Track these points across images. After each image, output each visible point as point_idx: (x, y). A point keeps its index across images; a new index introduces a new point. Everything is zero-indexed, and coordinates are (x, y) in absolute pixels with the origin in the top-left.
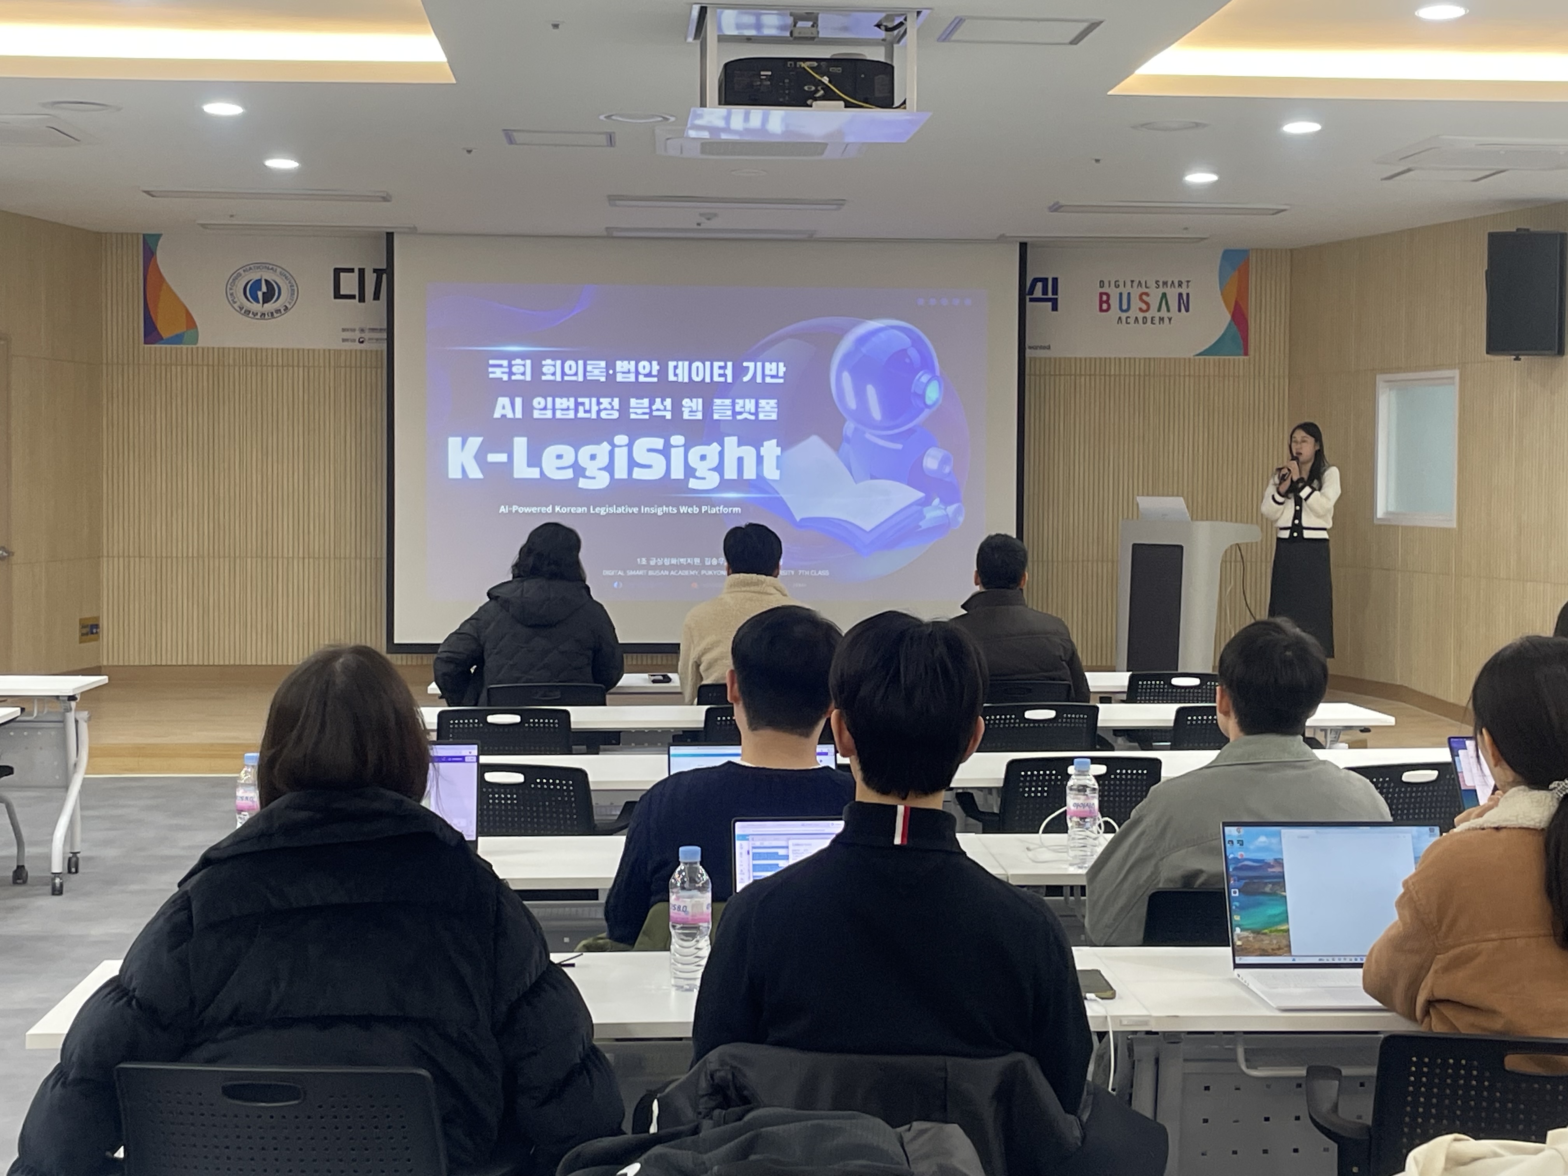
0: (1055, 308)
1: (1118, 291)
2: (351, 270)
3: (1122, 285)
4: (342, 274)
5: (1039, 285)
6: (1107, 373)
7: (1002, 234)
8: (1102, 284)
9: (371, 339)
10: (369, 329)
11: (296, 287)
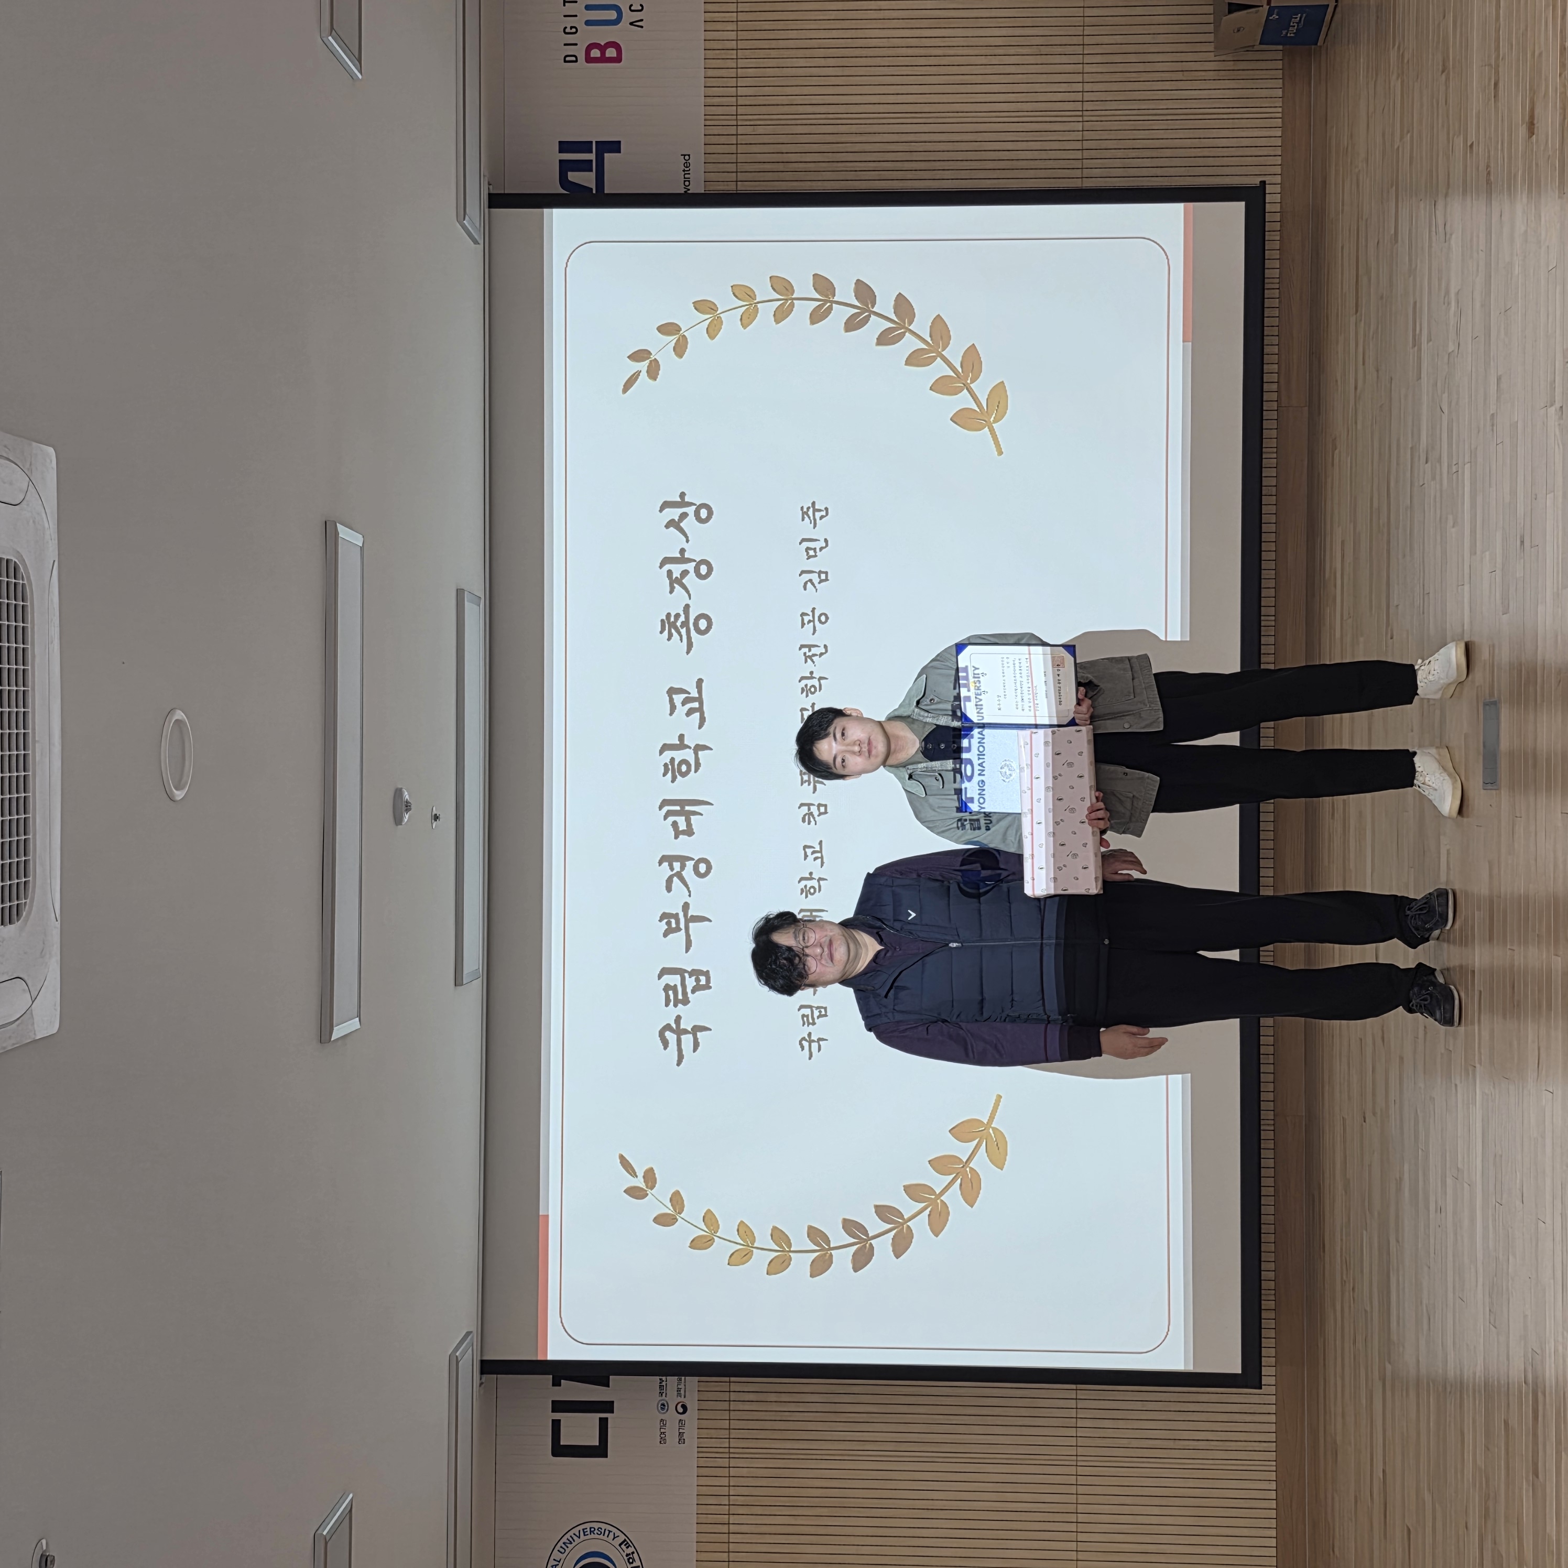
0: (615, 147)
1: (581, 27)
2: (556, 1424)
3: (570, 22)
4: (563, 1442)
5: (573, 176)
6: (733, 44)
7: (476, 242)
8: (569, 59)
9: (679, 1390)
10: (660, 1393)
11: (588, 1526)
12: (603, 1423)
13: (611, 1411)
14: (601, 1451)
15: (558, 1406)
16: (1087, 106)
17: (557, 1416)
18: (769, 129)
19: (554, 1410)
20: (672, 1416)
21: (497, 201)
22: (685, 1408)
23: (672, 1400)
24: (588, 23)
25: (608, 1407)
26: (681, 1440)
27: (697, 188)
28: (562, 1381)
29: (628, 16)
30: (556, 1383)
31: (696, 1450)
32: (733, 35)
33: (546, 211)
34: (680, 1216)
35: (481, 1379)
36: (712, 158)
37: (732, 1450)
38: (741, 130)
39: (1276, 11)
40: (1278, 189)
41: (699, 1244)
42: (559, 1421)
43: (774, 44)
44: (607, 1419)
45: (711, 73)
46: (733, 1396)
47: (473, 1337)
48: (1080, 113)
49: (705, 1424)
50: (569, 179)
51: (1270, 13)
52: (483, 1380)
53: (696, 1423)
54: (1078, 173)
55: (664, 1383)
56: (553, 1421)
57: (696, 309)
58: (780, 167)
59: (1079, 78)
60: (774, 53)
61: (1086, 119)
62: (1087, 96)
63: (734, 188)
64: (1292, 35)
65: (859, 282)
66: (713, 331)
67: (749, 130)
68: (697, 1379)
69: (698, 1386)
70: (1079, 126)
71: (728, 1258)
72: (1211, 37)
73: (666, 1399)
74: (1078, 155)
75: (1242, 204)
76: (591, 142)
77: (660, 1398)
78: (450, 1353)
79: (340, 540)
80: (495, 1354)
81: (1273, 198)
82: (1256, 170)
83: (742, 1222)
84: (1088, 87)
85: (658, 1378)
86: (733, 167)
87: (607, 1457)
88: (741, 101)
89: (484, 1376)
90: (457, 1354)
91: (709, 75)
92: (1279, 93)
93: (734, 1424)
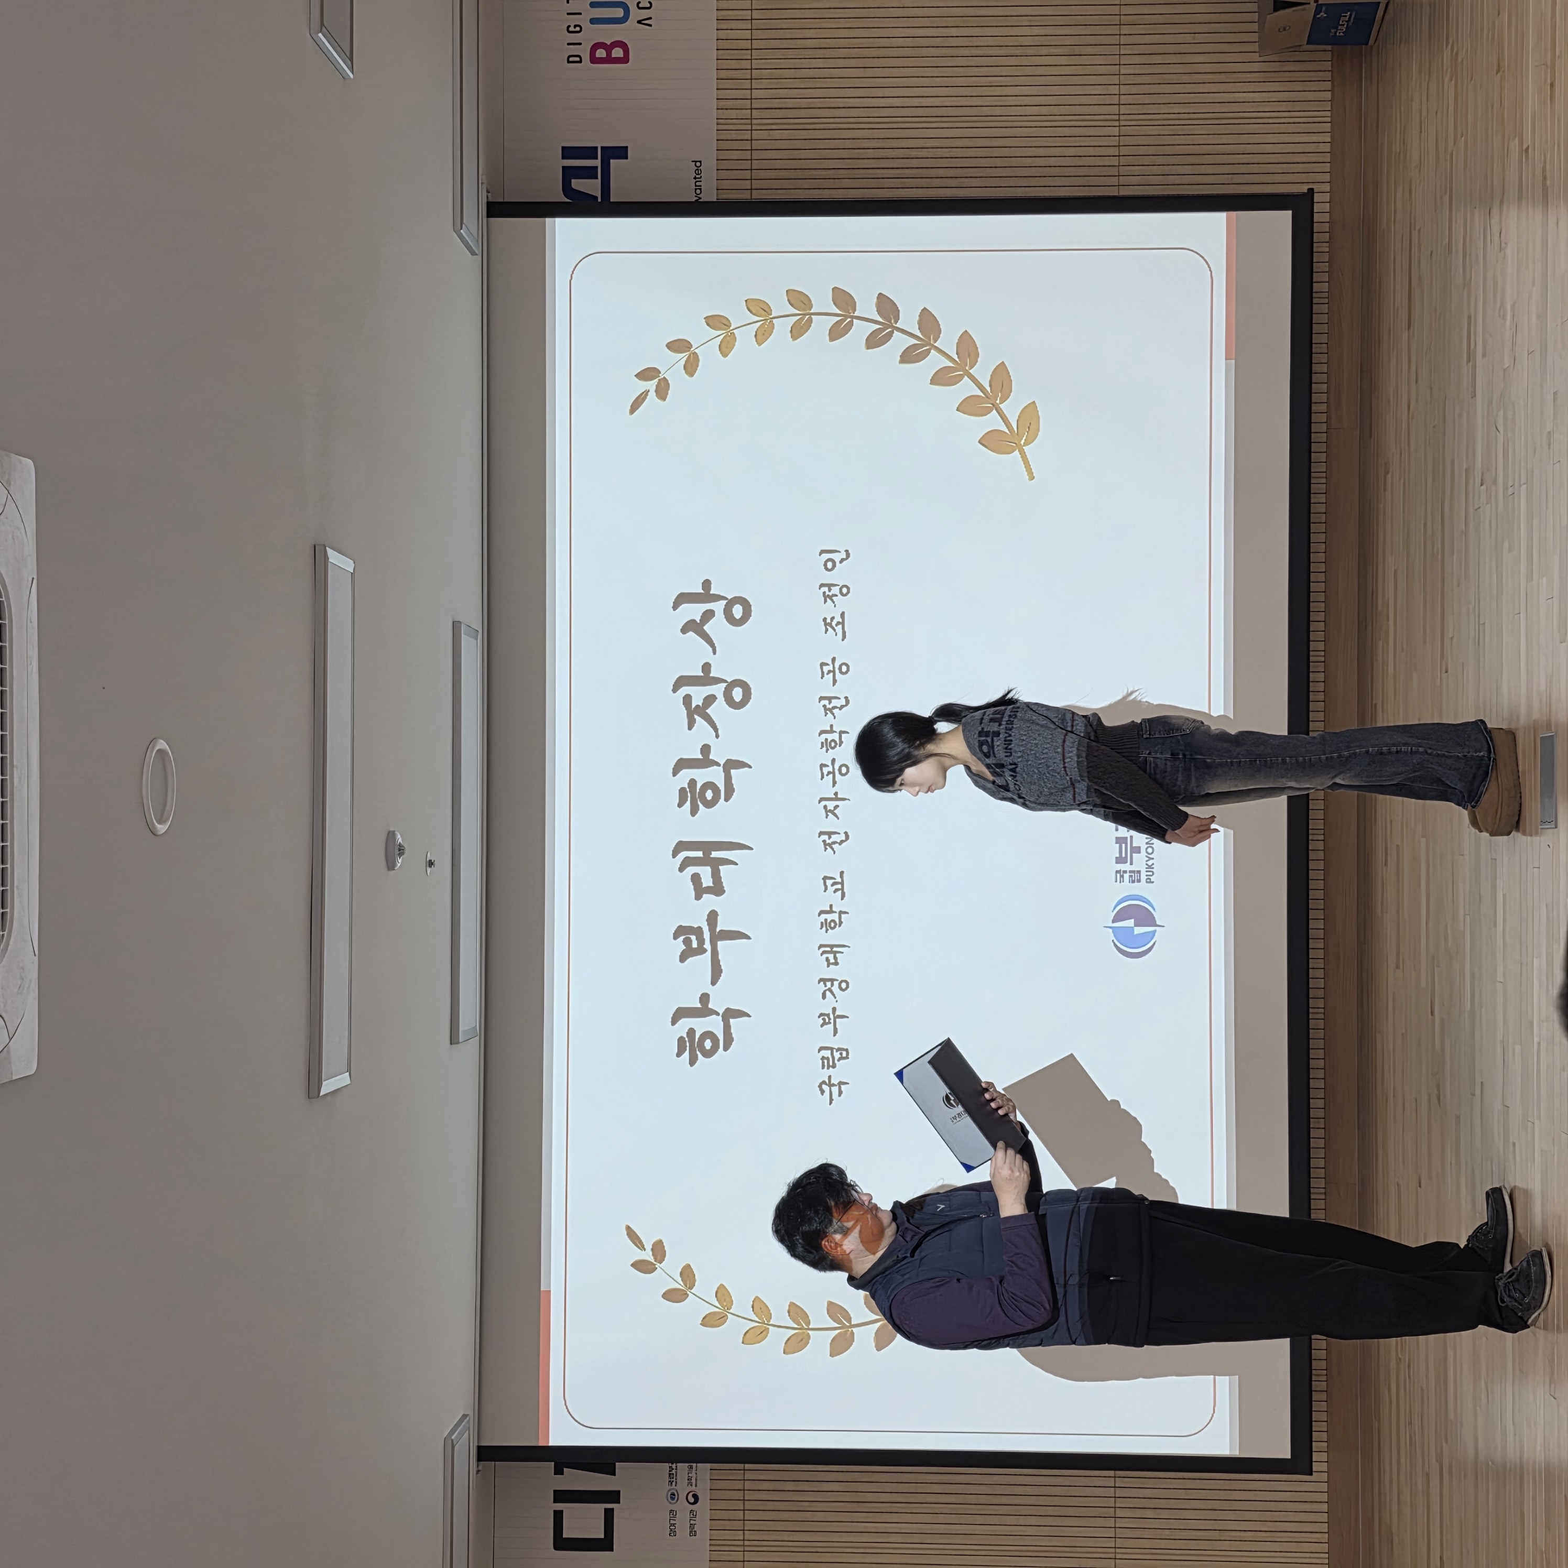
0: (621, 152)
1: (586, 25)
2: (558, 1515)
3: (575, 20)
4: (566, 1535)
5: (576, 184)
6: (747, 44)
7: (473, 253)
8: (573, 60)
9: (690, 1479)
10: (670, 1482)
12: (609, 1514)
13: (619, 1502)
14: (605, 1544)
16: (1124, 109)
17: (559, 1506)
18: (786, 134)
19: (556, 1501)
20: (682, 1507)
21: (496, 209)
22: (696, 1497)
23: (683, 1489)
24: (593, 21)
25: (614, 1497)
26: (693, 1533)
27: (709, 195)
28: (565, 1469)
29: (635, 14)
30: (558, 1471)
31: (708, 1542)
32: (747, 34)
33: (548, 220)
34: (692, 1291)
35: (478, 1466)
36: (725, 165)
37: (747, 1543)
38: (755, 135)
39: (1324, 9)
40: (1327, 197)
41: (711, 1321)
42: (562, 1511)
43: (791, 44)
44: (612, 1509)
45: (724, 74)
46: (748, 1485)
47: (469, 1420)
48: (1116, 117)
49: (719, 1515)
50: (573, 186)
51: (1318, 11)
52: (480, 1468)
53: (708, 1515)
54: (1114, 181)
55: (674, 1472)
56: (555, 1511)
57: (708, 325)
58: (799, 174)
59: (1115, 80)
60: (791, 53)
61: (1122, 123)
62: (1124, 99)
63: (749, 197)
64: (1342, 34)
65: (881, 295)
66: (726, 348)
67: (764, 134)
68: (708, 1465)
69: (711, 1474)
70: (1115, 131)
71: (742, 1336)
72: (1255, 37)
73: (676, 1488)
74: (1115, 161)
75: (1288, 214)
76: (597, 148)
77: (670, 1487)
78: (445, 1436)
79: (330, 567)
80: (493, 1440)
81: (1322, 207)
82: (1304, 177)
83: (757, 1298)
84: (1124, 89)
85: (667, 1465)
86: (747, 174)
87: (612, 1550)
88: (756, 104)
89: (482, 1463)
90: (453, 1437)
91: (720, 77)
92: (1328, 95)
93: (749, 1515)
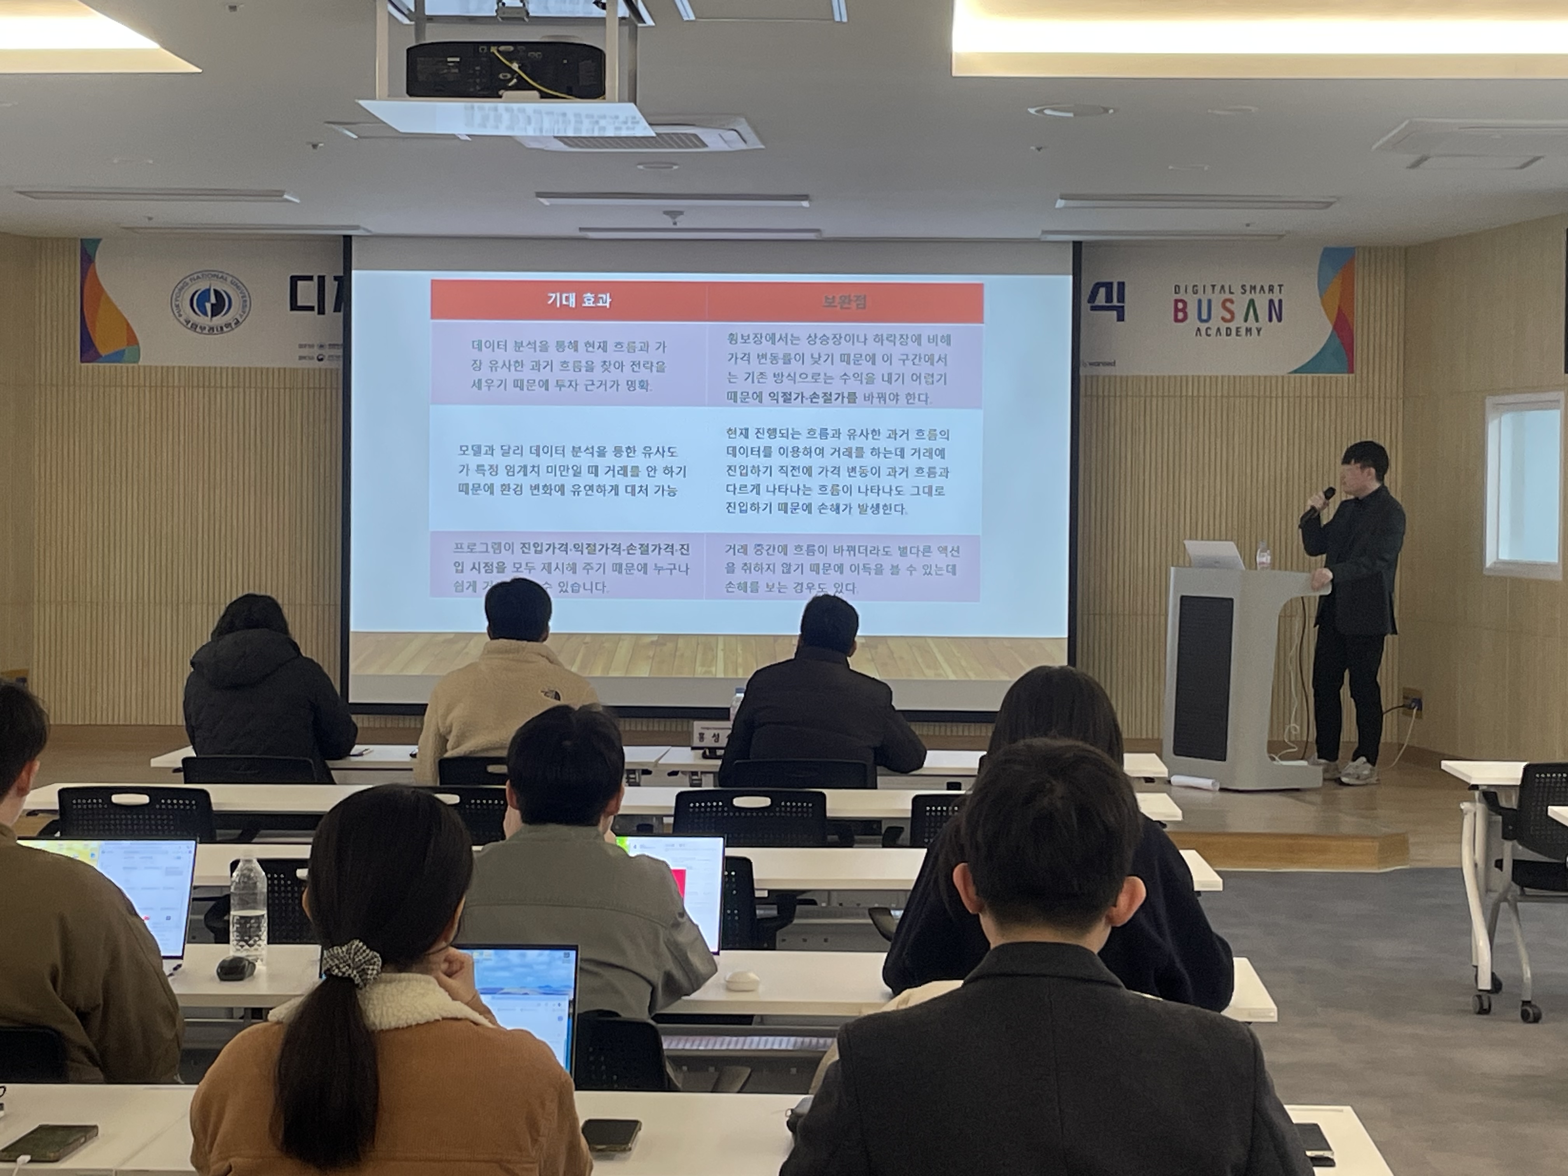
0: (1121, 318)
1: (1197, 297)
2: (310, 278)
3: (1201, 290)
4: (300, 283)
5: (1102, 291)
6: (1184, 393)
8: (1177, 289)
9: (332, 356)
10: (330, 345)
11: (248, 299)
12: (311, 308)
13: (319, 313)
14: (294, 307)
15: (322, 279)
17: (316, 279)
18: (1130, 418)
19: (319, 277)
20: (316, 352)
21: (1077, 246)
22: (321, 360)
23: (327, 352)
24: (1200, 301)
25: (321, 311)
26: (301, 358)
27: (1083, 372)
28: (336, 283)
29: (1203, 327)
30: (336, 278)
32: (1190, 394)
37: (295, 389)
38: (1130, 399)
43: (1183, 420)
44: (314, 311)
45: (1166, 380)
46: (329, 391)
47: (367, 232)
49: (311, 373)
50: (1101, 288)
53: (312, 367)
55: (337, 347)
56: (313, 276)
60: (1178, 420)
67: (1130, 404)
68: (340, 369)
69: (335, 369)
70: (1127, 612)
73: (327, 348)
74: (1109, 612)
76: (1124, 303)
77: (327, 345)
80: (355, 244)
85: (340, 344)
89: (342, 238)
93: (311, 391)
